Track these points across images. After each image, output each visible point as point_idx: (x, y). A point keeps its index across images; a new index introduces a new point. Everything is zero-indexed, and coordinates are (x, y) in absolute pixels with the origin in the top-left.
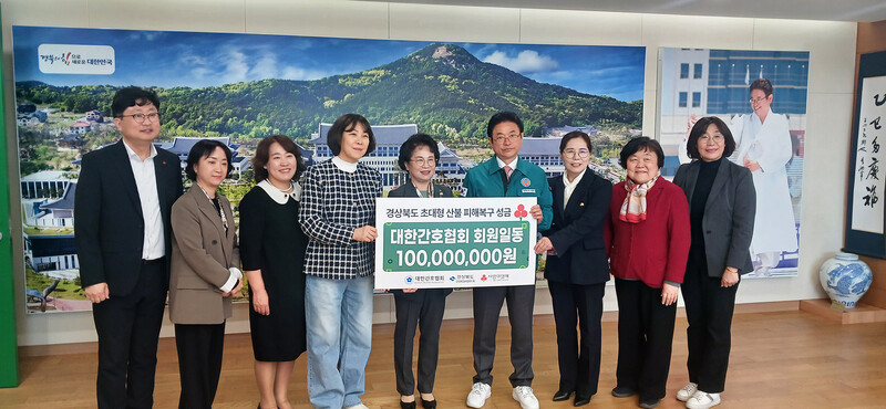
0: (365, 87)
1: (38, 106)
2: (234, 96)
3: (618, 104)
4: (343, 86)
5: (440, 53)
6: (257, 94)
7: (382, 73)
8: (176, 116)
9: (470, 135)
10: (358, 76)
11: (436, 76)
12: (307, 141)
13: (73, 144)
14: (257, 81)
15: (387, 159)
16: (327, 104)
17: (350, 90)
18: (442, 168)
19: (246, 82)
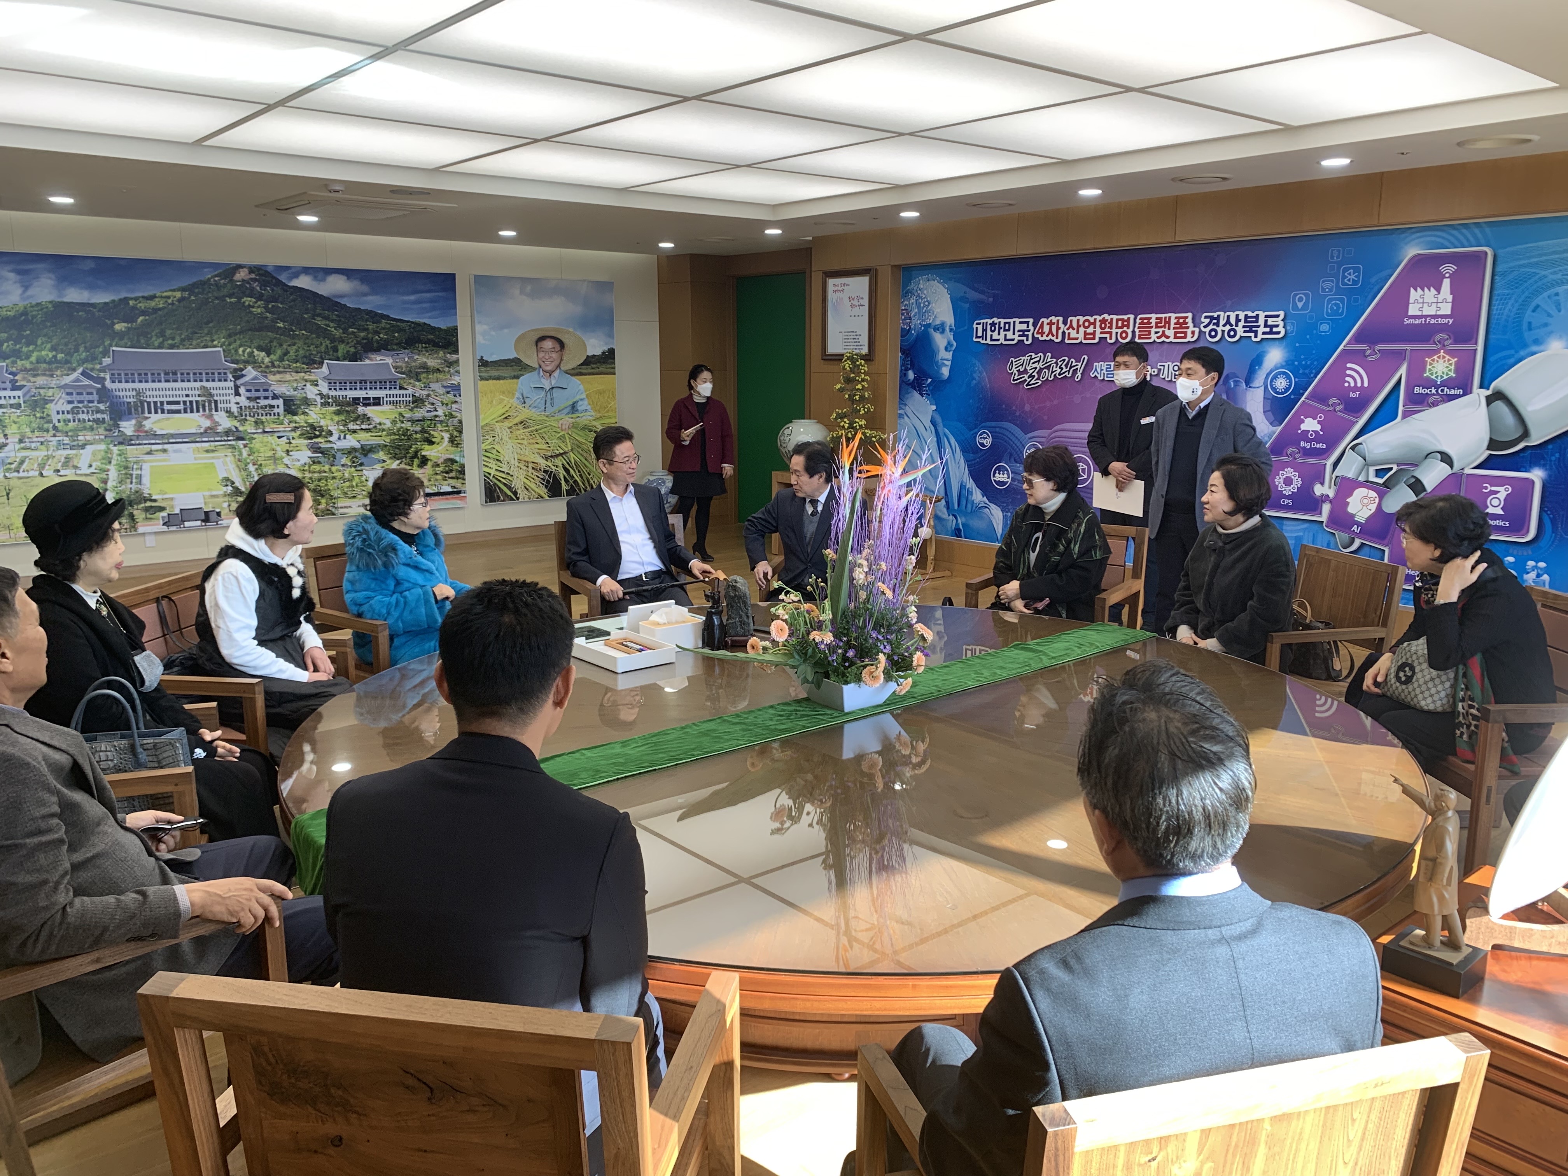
0: (160, 309)
2: (8, 318)
3: (433, 330)
4: (134, 308)
5: (242, 275)
6: (34, 317)
7: (178, 294)
9: (281, 359)
10: (152, 298)
11: (240, 299)
12: (98, 367)
14: (34, 303)
15: (192, 384)
16: (117, 327)
17: (143, 313)
18: (254, 394)
19: (21, 304)
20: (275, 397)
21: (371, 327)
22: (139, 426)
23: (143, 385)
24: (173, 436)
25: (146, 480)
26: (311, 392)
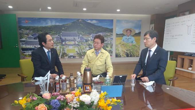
0: (68, 26)
1: (21, 29)
3: (109, 29)
4: (65, 26)
6: (52, 27)
7: (71, 24)
11: (80, 24)
12: (60, 34)
14: (52, 25)
15: (72, 37)
16: (63, 29)
18: (81, 39)
20: (84, 39)
21: (99, 28)
22: (65, 43)
23: (66, 37)
24: (70, 45)
25: (66, 51)
26: (89, 39)
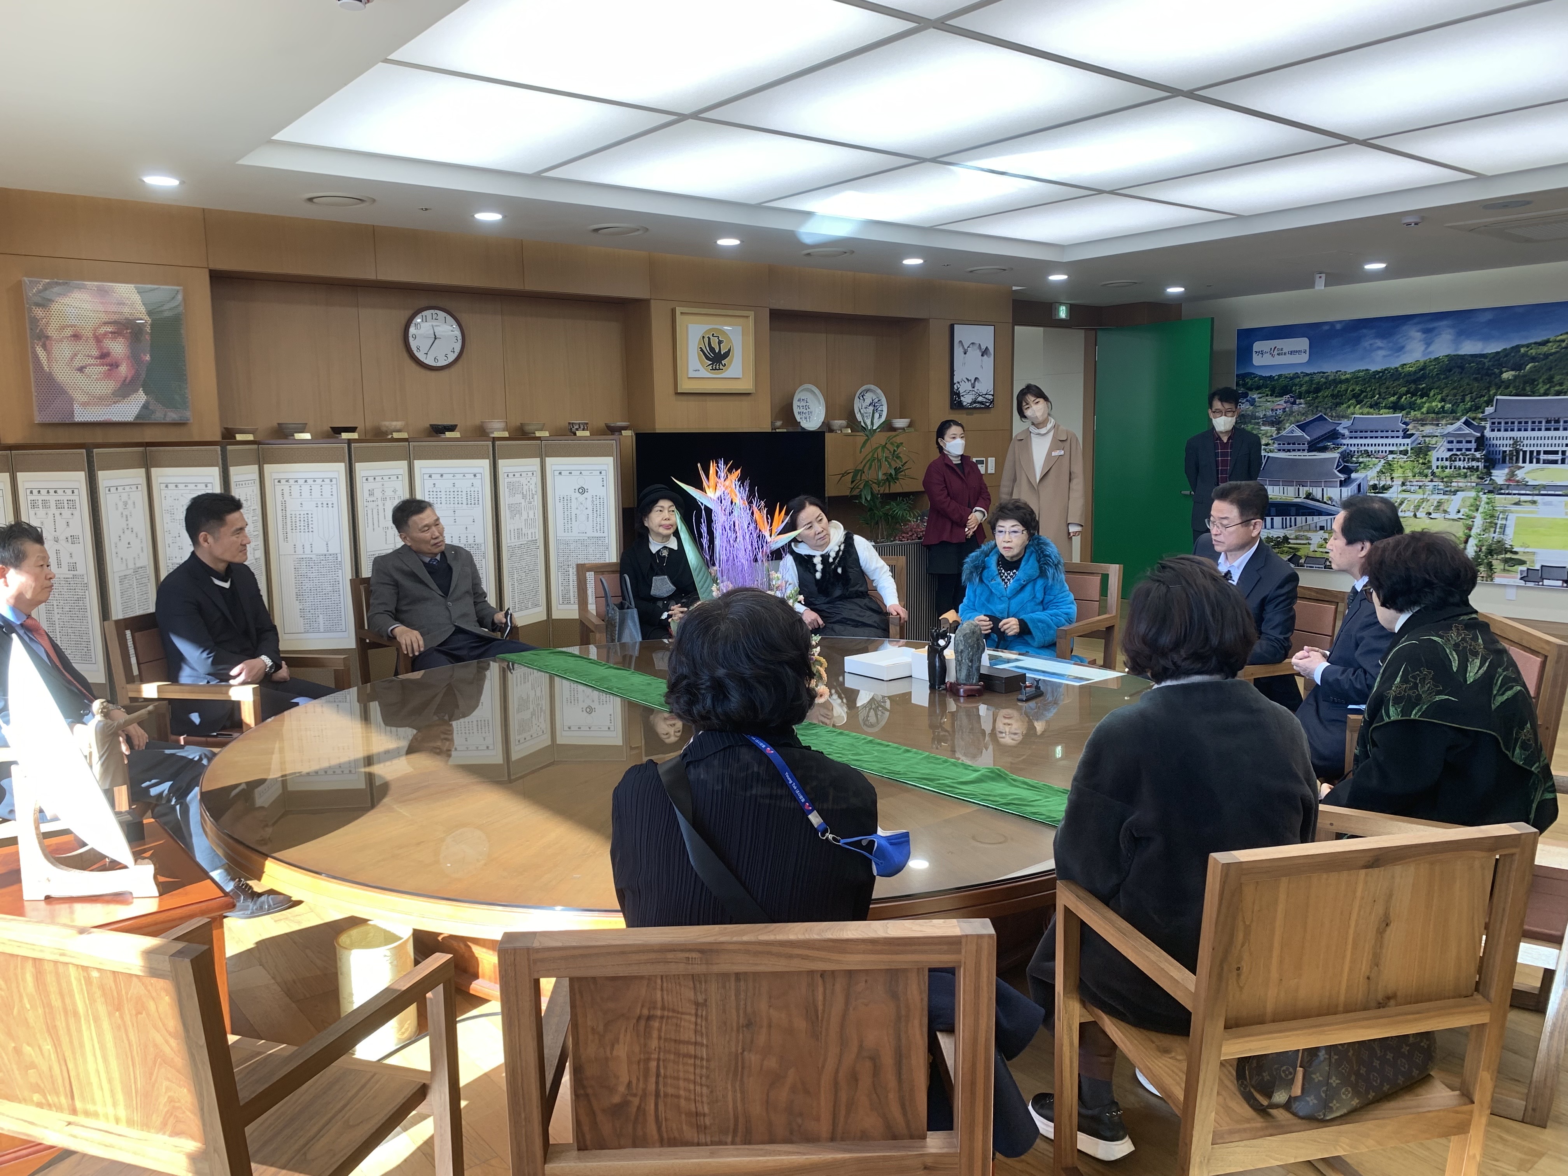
1: (1250, 393)
2: (1409, 374)
4: (1525, 355)
8: (1355, 396)
10: (1544, 343)
13: (1272, 424)
16: (1505, 376)
17: (1533, 359)
19: (1422, 360)
22: (1512, 474)
23: (1522, 434)
24: (1544, 487)
25: (1510, 531)
